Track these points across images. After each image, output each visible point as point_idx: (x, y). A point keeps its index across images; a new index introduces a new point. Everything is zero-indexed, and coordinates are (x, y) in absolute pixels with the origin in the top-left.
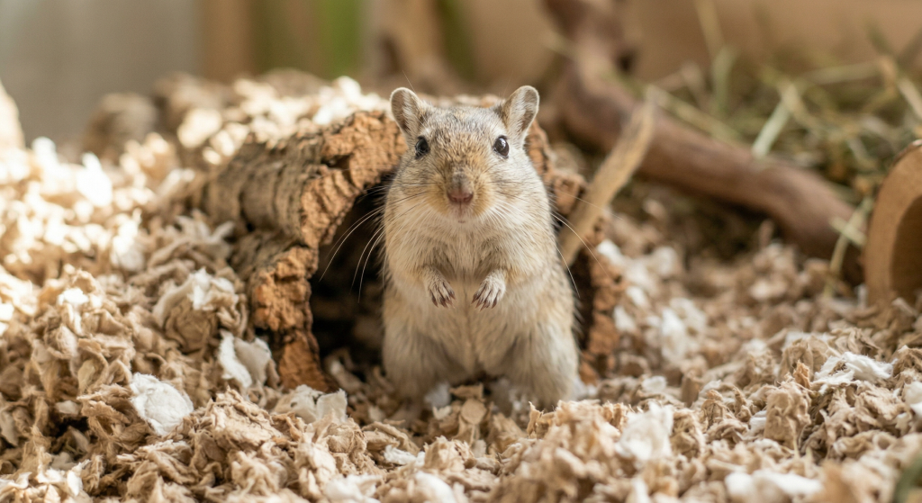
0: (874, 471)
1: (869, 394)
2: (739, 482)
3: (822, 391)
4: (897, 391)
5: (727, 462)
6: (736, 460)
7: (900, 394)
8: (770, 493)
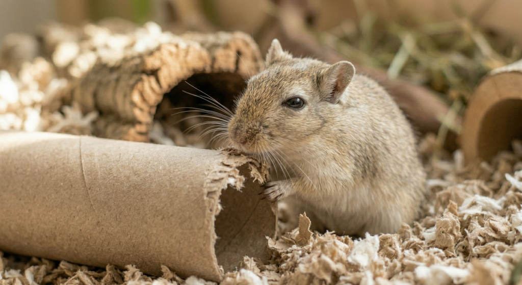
0: (498, 264)
1: (492, 220)
2: (422, 271)
3: (465, 218)
4: (507, 218)
5: (414, 260)
6: (419, 259)
7: (509, 220)
8: (441, 277)
